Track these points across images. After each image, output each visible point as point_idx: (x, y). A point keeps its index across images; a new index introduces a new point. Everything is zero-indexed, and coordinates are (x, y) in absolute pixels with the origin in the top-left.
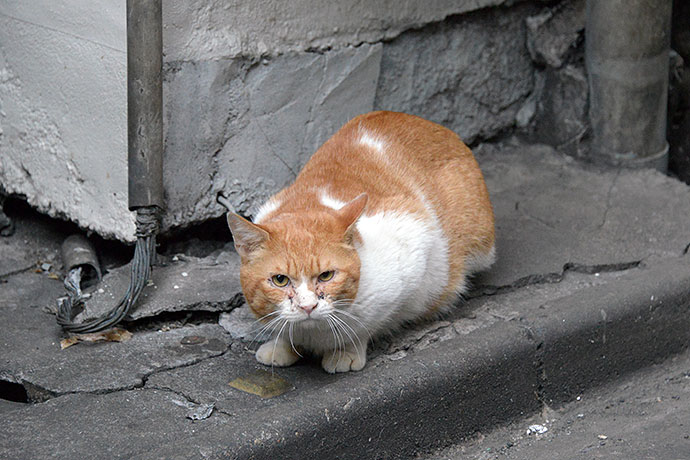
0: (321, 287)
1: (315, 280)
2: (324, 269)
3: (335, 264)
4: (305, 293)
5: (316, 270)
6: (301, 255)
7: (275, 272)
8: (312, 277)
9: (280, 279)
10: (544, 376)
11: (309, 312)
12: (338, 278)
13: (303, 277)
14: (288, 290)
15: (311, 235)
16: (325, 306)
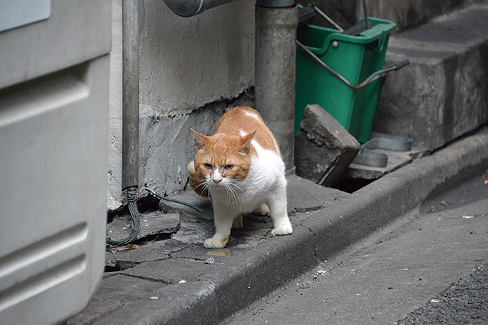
0: (225, 172)
1: (223, 168)
2: (227, 163)
3: (233, 162)
4: (217, 175)
5: (223, 163)
6: (219, 156)
7: (206, 162)
8: (221, 167)
9: (209, 166)
10: (317, 249)
11: (217, 183)
12: (235, 169)
13: (217, 166)
14: (210, 171)
15: (226, 147)
16: (226, 181)
